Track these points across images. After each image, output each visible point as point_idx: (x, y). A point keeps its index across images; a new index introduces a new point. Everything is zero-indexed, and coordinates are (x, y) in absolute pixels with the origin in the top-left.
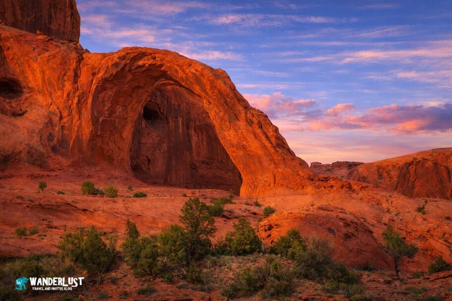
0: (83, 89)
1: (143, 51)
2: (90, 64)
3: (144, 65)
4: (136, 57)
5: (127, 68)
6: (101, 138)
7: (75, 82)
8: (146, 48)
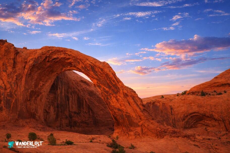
0: (19, 72)
1: (58, 49)
2: (23, 56)
3: (58, 58)
4: (53, 53)
5: (47, 60)
6: (29, 102)
7: (14, 67)
8: (59, 48)
